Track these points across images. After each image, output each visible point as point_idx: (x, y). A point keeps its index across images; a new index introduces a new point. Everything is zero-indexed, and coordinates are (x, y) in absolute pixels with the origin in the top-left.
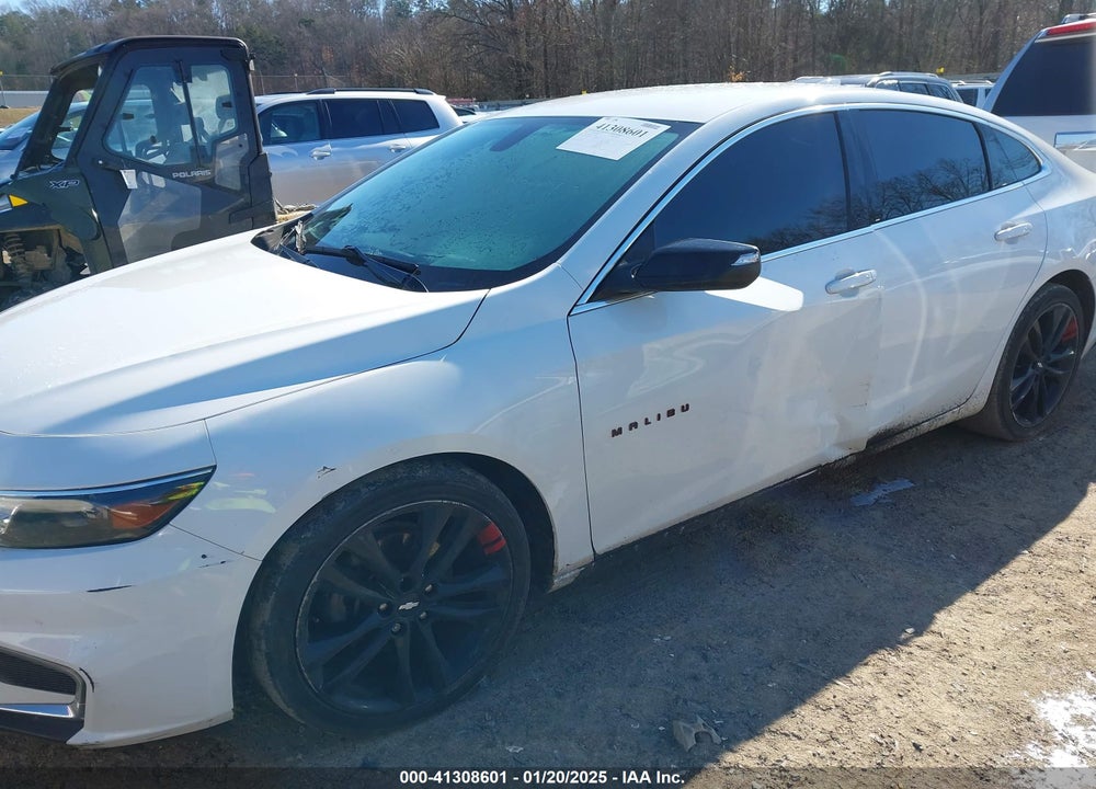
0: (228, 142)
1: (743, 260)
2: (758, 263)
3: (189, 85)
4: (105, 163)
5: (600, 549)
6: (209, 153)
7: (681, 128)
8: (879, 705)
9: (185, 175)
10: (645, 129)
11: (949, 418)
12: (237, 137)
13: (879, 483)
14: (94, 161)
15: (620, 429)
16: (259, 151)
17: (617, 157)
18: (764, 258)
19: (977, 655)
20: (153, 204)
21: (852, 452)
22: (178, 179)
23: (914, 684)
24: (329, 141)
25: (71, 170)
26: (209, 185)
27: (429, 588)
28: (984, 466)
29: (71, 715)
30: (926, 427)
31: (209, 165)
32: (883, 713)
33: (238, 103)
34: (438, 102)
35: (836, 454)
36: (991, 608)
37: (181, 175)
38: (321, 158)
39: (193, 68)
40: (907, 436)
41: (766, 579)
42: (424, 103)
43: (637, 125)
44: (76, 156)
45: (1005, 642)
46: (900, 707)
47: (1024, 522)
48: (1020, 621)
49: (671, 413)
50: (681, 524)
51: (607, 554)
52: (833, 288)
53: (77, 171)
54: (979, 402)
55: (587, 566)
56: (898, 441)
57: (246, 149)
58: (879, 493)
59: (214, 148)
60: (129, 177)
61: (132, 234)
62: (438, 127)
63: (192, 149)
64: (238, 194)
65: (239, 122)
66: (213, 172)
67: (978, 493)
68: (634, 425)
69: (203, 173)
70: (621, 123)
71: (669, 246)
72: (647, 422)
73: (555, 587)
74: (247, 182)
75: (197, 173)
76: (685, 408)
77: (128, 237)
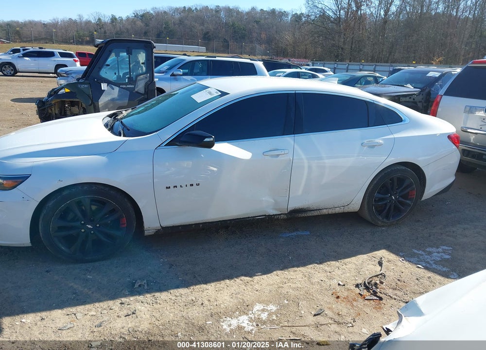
0: (142, 76)
1: (207, 140)
4: (97, 81)
5: (163, 226)
9: (125, 86)
10: (215, 93)
11: (338, 210)
14: (94, 79)
15: (169, 187)
16: (153, 80)
17: (199, 102)
21: (283, 213)
22: (122, 88)
25: (86, 82)
27: (98, 225)
31: (134, 84)
33: (148, 63)
34: (259, 65)
37: (123, 86)
39: (133, 50)
40: (314, 213)
42: (253, 64)
52: (266, 154)
53: (88, 82)
54: (355, 206)
57: (148, 79)
58: (294, 233)
60: (104, 86)
61: (103, 105)
63: (128, 78)
64: (143, 95)
66: (135, 86)
68: (175, 187)
69: (132, 86)
72: (181, 186)
74: (147, 91)
75: (129, 86)
76: (198, 185)
77: (101, 105)
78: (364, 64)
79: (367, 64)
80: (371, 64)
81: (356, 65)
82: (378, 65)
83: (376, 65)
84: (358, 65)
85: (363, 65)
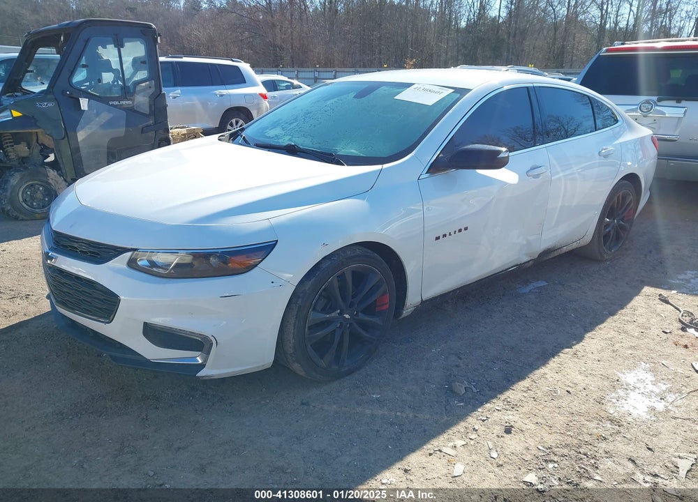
0: (143, 84)
1: (501, 155)
2: (508, 156)
3: (121, 49)
4: (71, 94)
5: (424, 299)
6: (132, 91)
7: (461, 92)
8: (548, 376)
9: (117, 103)
10: (441, 91)
11: (575, 246)
12: (148, 83)
13: (530, 282)
14: (63, 92)
15: (439, 237)
16: (161, 91)
17: (430, 103)
18: (511, 154)
19: (590, 355)
20: (97, 119)
21: (532, 258)
22: (113, 105)
23: (563, 368)
24: (179, 88)
25: (49, 96)
26: (131, 111)
28: (582, 275)
29: (200, 362)
30: (565, 249)
31: (132, 98)
32: (551, 379)
33: (150, 61)
34: (245, 67)
35: (525, 259)
36: (593, 337)
37: (114, 103)
38: (175, 98)
40: (556, 254)
41: (482, 325)
42: (237, 67)
43: (437, 89)
44: (53, 87)
45: (602, 350)
46: (558, 377)
47: (604, 301)
48: (609, 342)
49: (460, 231)
50: (457, 289)
51: (427, 301)
52: (530, 174)
53: (53, 97)
54: (589, 238)
55: (417, 306)
56: (552, 256)
57: (153, 90)
58: (531, 287)
59: (135, 87)
60: (84, 103)
61: (84, 137)
62: (245, 82)
63: (122, 89)
64: (147, 116)
65: (150, 73)
66: (133, 102)
67: (580, 288)
68: (445, 236)
69: (127, 102)
70: (427, 87)
71: (466, 147)
72: (450, 234)
73: (403, 316)
74: (153, 109)
75: (124, 103)
76: (466, 229)
77: (82, 138)
78: (320, 69)
79: (325, 69)
80: (330, 69)
81: (309, 72)
82: (339, 72)
83: (336, 72)
84: (312, 71)
85: (319, 72)
